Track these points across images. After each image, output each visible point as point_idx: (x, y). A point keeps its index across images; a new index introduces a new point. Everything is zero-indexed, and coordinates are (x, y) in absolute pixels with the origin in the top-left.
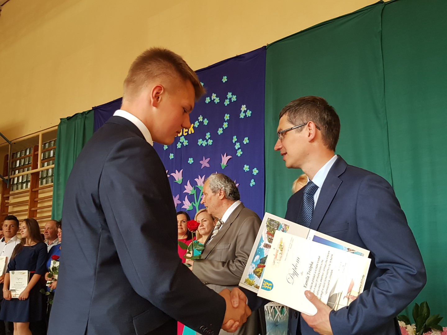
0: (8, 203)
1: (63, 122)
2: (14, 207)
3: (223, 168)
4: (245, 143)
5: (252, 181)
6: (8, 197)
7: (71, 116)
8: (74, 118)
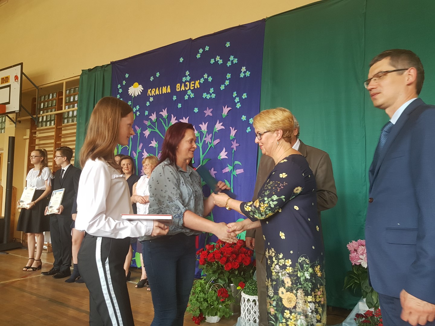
0: (35, 137)
1: (84, 73)
2: (40, 140)
3: (224, 117)
4: (244, 98)
5: (249, 128)
6: (35, 132)
7: (92, 68)
8: (94, 70)
